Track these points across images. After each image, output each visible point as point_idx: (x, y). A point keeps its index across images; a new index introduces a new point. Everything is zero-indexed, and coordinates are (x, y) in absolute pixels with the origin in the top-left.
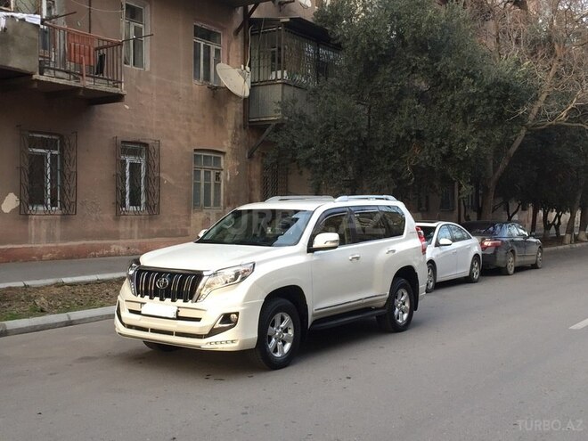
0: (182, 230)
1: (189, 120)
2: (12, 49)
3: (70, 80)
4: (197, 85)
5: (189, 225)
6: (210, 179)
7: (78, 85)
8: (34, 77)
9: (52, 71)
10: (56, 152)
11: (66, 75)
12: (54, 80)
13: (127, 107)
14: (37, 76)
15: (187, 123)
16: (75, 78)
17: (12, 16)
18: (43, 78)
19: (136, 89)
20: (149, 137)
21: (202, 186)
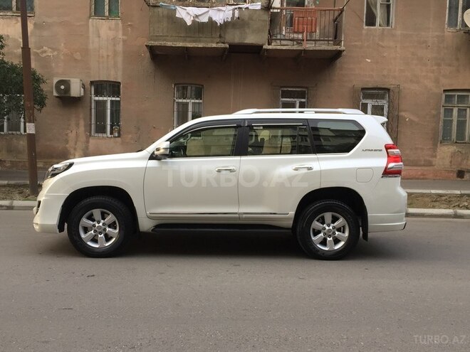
0: (425, 161)
1: (439, 65)
2: (247, 31)
3: (293, 45)
4: (449, 32)
5: (435, 156)
6: (466, 116)
7: (300, 48)
8: (264, 47)
9: (278, 41)
10: (303, 100)
11: (289, 43)
12: (279, 47)
13: (369, 61)
14: (266, 47)
15: (435, 68)
16: (298, 43)
17: (239, 8)
18: (270, 47)
19: (378, 44)
20: (390, 83)
21: (455, 123)
